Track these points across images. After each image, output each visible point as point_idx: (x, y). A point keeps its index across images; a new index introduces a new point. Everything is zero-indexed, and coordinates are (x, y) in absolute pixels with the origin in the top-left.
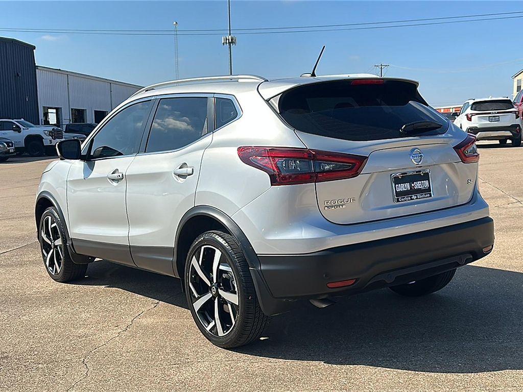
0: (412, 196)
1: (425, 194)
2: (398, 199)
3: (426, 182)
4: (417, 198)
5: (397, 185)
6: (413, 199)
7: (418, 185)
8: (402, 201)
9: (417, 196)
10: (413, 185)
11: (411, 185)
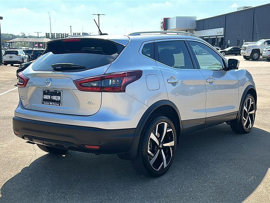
0: (50, 103)
1: (57, 103)
2: (43, 102)
3: (59, 97)
4: (52, 105)
5: (44, 95)
6: (50, 104)
7: (54, 98)
8: (45, 104)
9: (52, 103)
10: (52, 97)
11: (51, 97)
